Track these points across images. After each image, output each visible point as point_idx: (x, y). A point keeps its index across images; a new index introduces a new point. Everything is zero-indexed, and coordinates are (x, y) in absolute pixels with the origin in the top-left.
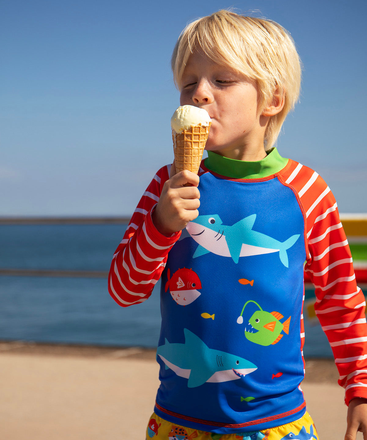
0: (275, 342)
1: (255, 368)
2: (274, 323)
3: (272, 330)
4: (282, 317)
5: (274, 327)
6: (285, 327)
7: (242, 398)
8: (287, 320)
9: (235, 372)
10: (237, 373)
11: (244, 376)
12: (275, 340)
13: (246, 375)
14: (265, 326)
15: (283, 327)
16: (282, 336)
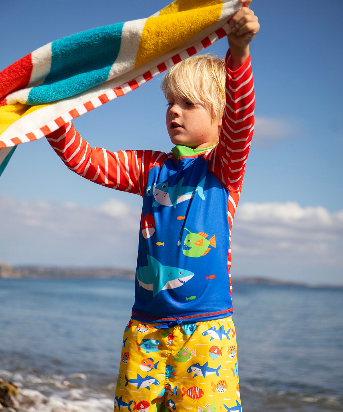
0: (204, 253)
1: (193, 274)
2: (202, 240)
3: (201, 246)
4: (207, 235)
5: (202, 243)
6: (211, 243)
7: (187, 298)
8: (213, 237)
9: (180, 280)
10: (181, 281)
11: (186, 282)
12: (204, 252)
13: (187, 281)
14: (196, 244)
15: (210, 243)
16: (210, 249)
